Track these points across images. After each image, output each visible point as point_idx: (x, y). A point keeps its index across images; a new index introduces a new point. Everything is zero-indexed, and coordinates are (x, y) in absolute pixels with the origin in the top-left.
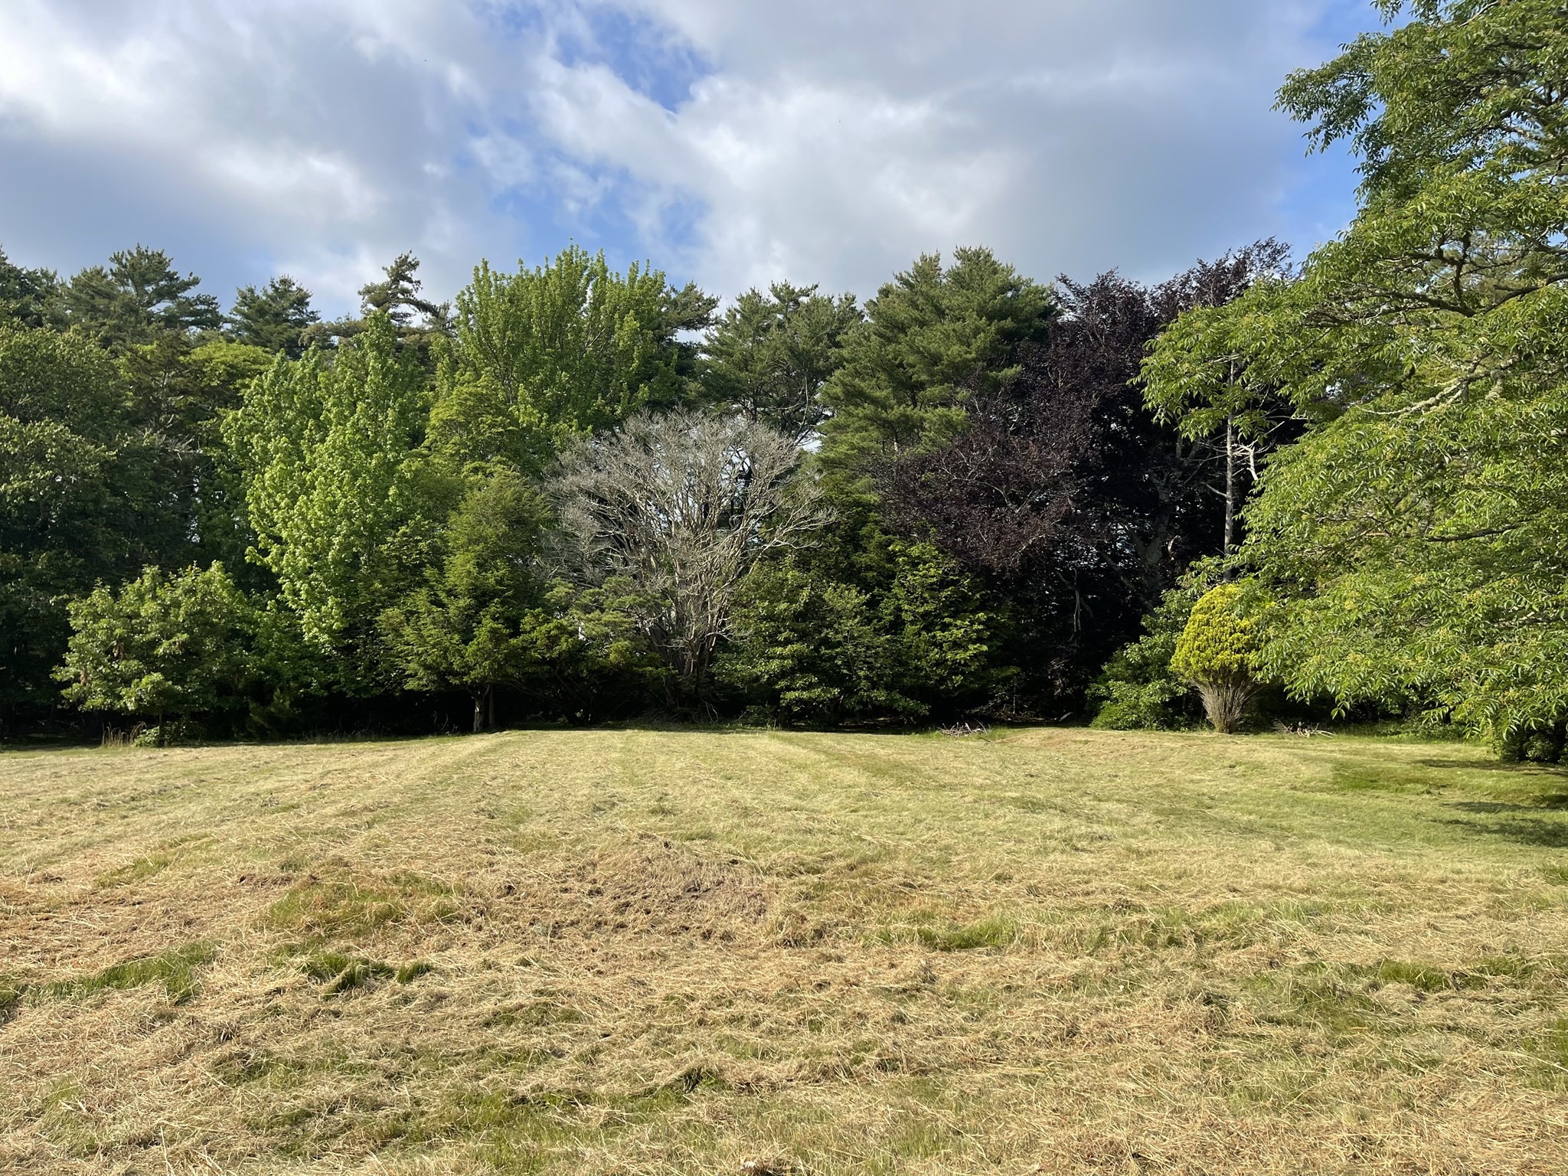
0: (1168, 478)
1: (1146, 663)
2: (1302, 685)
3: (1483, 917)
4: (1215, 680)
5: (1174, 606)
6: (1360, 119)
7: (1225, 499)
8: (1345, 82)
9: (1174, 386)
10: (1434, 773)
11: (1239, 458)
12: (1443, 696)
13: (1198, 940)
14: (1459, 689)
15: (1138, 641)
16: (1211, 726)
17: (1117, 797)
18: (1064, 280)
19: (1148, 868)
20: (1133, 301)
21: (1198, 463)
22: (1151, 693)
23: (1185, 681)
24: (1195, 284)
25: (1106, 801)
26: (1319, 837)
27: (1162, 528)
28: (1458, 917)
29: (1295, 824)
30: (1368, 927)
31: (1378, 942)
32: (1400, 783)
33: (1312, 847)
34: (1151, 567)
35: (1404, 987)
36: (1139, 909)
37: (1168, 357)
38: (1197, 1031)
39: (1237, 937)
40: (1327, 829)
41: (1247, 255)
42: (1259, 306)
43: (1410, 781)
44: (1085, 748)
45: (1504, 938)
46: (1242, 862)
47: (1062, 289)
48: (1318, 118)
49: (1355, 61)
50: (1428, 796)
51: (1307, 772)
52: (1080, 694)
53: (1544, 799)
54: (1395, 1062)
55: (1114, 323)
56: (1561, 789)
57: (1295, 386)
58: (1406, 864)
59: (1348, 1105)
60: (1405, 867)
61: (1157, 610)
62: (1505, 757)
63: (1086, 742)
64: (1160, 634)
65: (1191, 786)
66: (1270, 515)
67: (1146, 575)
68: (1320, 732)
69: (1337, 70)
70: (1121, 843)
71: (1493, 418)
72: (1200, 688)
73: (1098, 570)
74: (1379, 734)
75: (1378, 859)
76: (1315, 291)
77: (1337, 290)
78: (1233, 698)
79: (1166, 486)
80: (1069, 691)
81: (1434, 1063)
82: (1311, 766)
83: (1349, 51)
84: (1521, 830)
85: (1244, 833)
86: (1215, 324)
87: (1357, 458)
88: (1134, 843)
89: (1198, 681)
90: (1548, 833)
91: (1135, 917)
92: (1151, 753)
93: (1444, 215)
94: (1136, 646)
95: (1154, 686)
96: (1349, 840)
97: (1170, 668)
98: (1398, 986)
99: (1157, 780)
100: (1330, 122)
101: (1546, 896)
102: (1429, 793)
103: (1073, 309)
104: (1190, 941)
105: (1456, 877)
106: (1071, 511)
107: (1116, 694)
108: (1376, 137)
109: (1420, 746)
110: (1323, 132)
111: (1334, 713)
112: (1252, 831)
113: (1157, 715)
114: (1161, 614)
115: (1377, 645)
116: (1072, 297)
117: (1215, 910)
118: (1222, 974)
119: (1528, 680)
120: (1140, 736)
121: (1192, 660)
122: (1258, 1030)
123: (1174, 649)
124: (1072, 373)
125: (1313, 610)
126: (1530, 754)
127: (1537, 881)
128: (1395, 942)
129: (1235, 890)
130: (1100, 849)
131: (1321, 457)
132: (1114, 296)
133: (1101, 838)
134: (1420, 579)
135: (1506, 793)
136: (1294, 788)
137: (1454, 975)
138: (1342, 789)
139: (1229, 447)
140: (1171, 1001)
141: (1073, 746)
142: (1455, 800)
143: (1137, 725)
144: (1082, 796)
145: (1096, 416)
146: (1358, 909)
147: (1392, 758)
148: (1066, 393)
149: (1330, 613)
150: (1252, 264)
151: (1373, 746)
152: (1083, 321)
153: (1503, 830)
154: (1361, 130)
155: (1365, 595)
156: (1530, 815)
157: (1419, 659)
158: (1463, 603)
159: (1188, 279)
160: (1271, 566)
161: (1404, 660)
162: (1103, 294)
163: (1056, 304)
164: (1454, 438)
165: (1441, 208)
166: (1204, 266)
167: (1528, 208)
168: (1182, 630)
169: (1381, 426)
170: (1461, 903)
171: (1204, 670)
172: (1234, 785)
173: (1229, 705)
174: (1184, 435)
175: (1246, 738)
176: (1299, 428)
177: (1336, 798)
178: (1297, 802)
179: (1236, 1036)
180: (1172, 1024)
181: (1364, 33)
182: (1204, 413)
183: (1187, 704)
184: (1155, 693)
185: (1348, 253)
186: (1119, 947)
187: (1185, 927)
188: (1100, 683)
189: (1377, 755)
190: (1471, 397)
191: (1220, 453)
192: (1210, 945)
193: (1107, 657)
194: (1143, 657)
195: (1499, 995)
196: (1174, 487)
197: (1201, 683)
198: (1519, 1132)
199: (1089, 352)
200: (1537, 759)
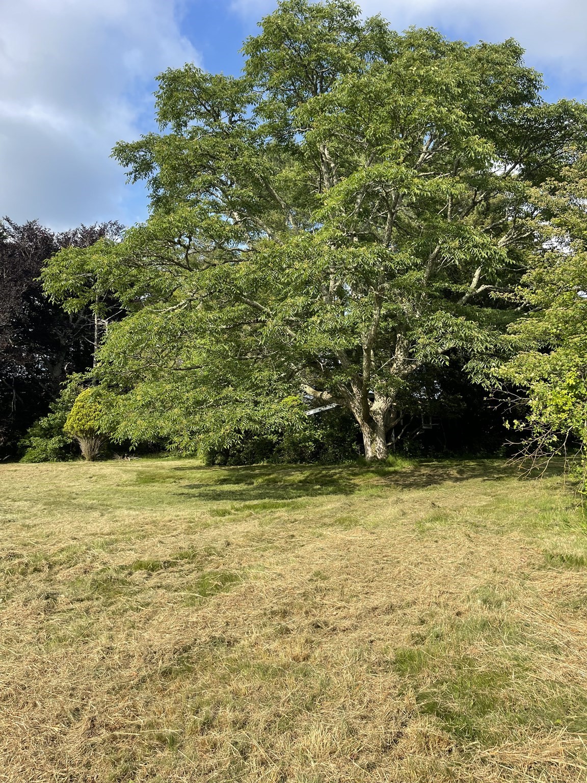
0: (65, 333)
1: (51, 427)
2: (118, 436)
3: (182, 535)
4: (86, 435)
5: (66, 398)
6: (150, 173)
7: (94, 345)
8: (143, 153)
9: (58, 285)
10: (179, 473)
11: (101, 326)
12: (176, 439)
13: (50, 567)
14: (182, 435)
15: (47, 416)
16: (84, 458)
17: (25, 498)
18: (8, 220)
19: (32, 534)
20: (47, 239)
21: (80, 326)
22: (53, 443)
23: (71, 436)
24: (79, 236)
25: (19, 501)
26: (122, 507)
27: (62, 358)
28: (172, 536)
29: (114, 502)
30: (133, 547)
31: (136, 553)
32: (164, 479)
33: (118, 512)
34: (55, 378)
35: (143, 571)
36: (20, 556)
37: (55, 270)
38: (39, 614)
39: (70, 562)
40: (127, 503)
41: (105, 226)
42: (102, 251)
43: (168, 477)
44: (14, 474)
45: (188, 543)
46: (82, 525)
47: (7, 225)
48: (131, 167)
49: (146, 144)
50: (174, 484)
51: (125, 477)
52: (14, 445)
53: (219, 481)
54: (131, 608)
55: (36, 248)
56: (225, 476)
57: (122, 293)
58: (157, 516)
59: (106, 633)
60: (156, 517)
61: (57, 400)
62: (207, 464)
63: (16, 471)
64: (59, 412)
65: (67, 489)
66: (106, 354)
67: (53, 382)
68: (135, 458)
69: (139, 147)
70: (20, 523)
71: (197, 317)
72: (79, 439)
73: (27, 379)
74: (160, 457)
75: (147, 514)
76: (127, 249)
77: (138, 251)
78: (95, 444)
79: (64, 337)
80: (9, 444)
81: (148, 604)
82: (128, 474)
83: (144, 139)
84: (207, 495)
85: (88, 509)
86: (79, 257)
87: (144, 330)
88: (28, 522)
89: (78, 436)
90: (217, 495)
91: (17, 561)
92: (50, 474)
93: (180, 224)
94: (46, 419)
95: (55, 439)
96: (135, 507)
97: (64, 430)
98: (140, 571)
99: (51, 487)
100: (136, 171)
101: (209, 522)
102: (175, 482)
103: (13, 236)
104: (46, 569)
105: (176, 518)
106: (11, 346)
107: (34, 444)
108: (156, 183)
109: (176, 462)
110: (134, 174)
111: (130, 449)
112: (91, 508)
113: (57, 454)
114: (60, 402)
115: (150, 417)
116: (13, 230)
117: (62, 550)
118: (59, 582)
119: (208, 431)
120: (47, 465)
121: (75, 426)
122: (71, 606)
123: (66, 420)
124: (11, 271)
125: (123, 400)
126: (216, 462)
127: (207, 516)
128: (144, 551)
129: (75, 539)
130: (8, 527)
131: (127, 328)
132: (36, 234)
133: (10, 521)
134: (169, 387)
135: (205, 479)
136: (118, 486)
137: (165, 563)
138: (139, 484)
139: (96, 320)
140: (26, 602)
141: (7, 473)
142: (185, 485)
143: (45, 460)
144: (5, 500)
145: (26, 296)
146: (130, 539)
147: (163, 468)
148: (8, 282)
149: (131, 402)
150: (108, 231)
151: (156, 463)
152: (18, 244)
153: (200, 495)
154: (151, 178)
155: (146, 393)
156: (212, 488)
157: (167, 422)
158: (185, 398)
159: (76, 233)
160: (107, 378)
161: (160, 423)
162: (30, 231)
163: (3, 232)
164: (183, 325)
165: (179, 221)
166: (84, 228)
167: (213, 229)
168: (70, 410)
169: (153, 316)
170: (175, 530)
171: (81, 430)
172: (90, 487)
173: (93, 447)
174: (65, 311)
175: (100, 463)
176: (123, 314)
177: (136, 488)
178: (117, 492)
179: (59, 612)
180: (26, 613)
181: (152, 132)
182: (75, 301)
183: (72, 448)
184: (56, 443)
185: (140, 234)
186: (5, 578)
187: (44, 562)
188: (26, 439)
189: (157, 467)
190: (190, 308)
191: (92, 323)
192: (56, 569)
193: (31, 425)
194: (50, 424)
195: (182, 568)
196: (68, 338)
197: (79, 437)
198: (178, 628)
199: (21, 261)
200: (219, 464)
